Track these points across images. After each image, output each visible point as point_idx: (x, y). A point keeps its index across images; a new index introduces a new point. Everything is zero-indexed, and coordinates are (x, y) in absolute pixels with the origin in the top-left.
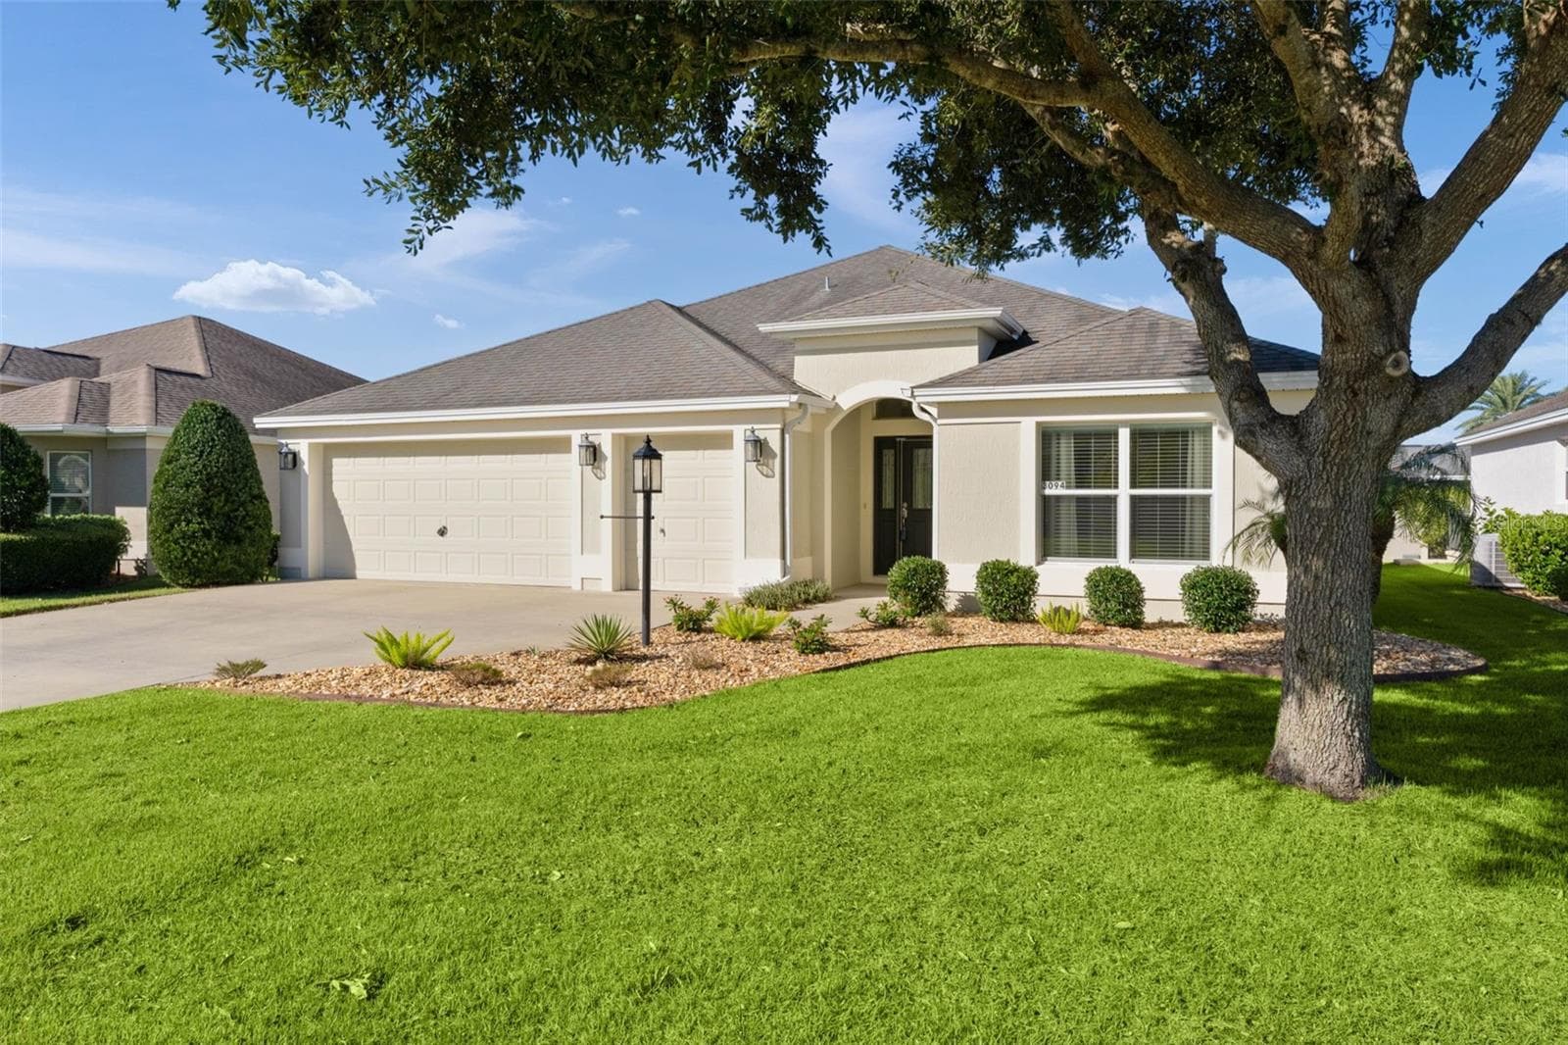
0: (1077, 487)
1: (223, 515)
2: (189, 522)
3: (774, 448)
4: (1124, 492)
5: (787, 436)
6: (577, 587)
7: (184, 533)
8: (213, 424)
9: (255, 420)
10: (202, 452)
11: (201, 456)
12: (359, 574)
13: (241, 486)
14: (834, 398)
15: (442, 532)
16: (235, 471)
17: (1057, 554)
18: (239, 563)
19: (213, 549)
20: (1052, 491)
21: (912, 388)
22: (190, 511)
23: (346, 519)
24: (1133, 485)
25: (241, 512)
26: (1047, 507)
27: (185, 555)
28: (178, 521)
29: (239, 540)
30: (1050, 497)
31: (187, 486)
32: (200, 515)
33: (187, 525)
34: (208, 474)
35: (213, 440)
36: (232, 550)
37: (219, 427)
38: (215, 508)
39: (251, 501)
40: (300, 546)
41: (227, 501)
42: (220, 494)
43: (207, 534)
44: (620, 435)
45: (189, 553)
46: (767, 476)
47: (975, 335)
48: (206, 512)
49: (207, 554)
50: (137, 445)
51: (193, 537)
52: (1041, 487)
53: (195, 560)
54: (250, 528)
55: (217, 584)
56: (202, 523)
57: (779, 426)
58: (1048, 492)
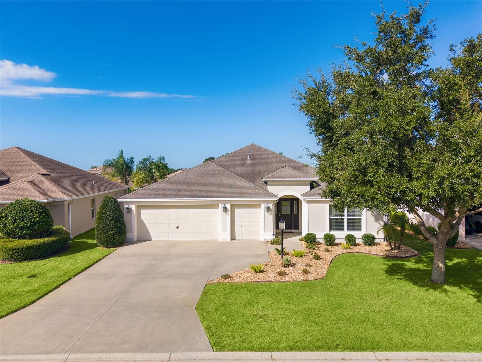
0: (336, 217)
2: (112, 231)
3: (271, 208)
4: (345, 218)
5: (273, 206)
6: (220, 240)
11: (112, 212)
14: (278, 195)
15: (177, 228)
16: (120, 215)
17: (332, 230)
18: (123, 240)
22: (112, 228)
23: (146, 225)
24: (347, 216)
25: (122, 226)
26: (332, 221)
28: (109, 230)
29: (123, 234)
30: (331, 219)
31: (110, 221)
33: (111, 231)
34: (115, 217)
36: (122, 236)
40: (132, 232)
42: (118, 222)
43: (116, 233)
44: (232, 204)
45: (113, 239)
46: (270, 215)
47: (308, 184)
48: (115, 227)
49: (117, 239)
50: (62, 204)
51: (113, 235)
52: (330, 217)
53: (114, 241)
56: (115, 230)
58: (331, 218)
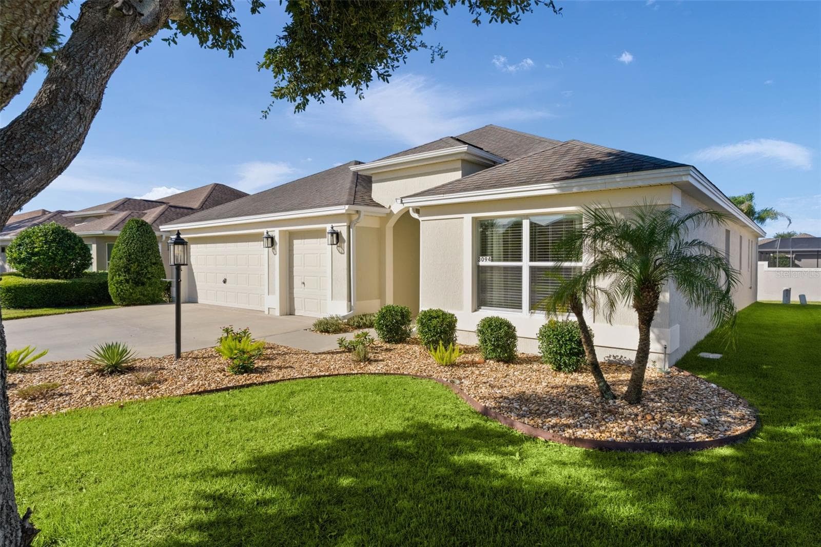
0: (504, 260)
1: (136, 272)
3: (344, 237)
4: (526, 264)
5: (351, 230)
6: (267, 312)
7: (117, 280)
8: (134, 230)
9: (160, 227)
10: (128, 243)
12: (200, 301)
13: (145, 259)
14: (390, 207)
15: (225, 282)
16: (142, 252)
17: (485, 305)
18: (144, 295)
19: (130, 288)
20: (485, 262)
21: (402, 198)
22: (121, 271)
23: (195, 274)
25: (145, 271)
26: (480, 274)
27: (117, 291)
28: (115, 275)
29: (143, 284)
30: (482, 267)
31: (121, 259)
32: (125, 272)
34: (130, 253)
35: (134, 237)
36: (140, 288)
37: (138, 230)
38: (132, 269)
39: (151, 266)
41: (138, 266)
42: (135, 262)
43: (127, 281)
44: (286, 231)
45: (119, 290)
46: (341, 253)
47: (459, 164)
48: (128, 271)
49: (127, 290)
52: (476, 260)
53: (122, 293)
54: (149, 278)
55: (134, 305)
56: (126, 276)
57: (346, 224)
58: (481, 263)
